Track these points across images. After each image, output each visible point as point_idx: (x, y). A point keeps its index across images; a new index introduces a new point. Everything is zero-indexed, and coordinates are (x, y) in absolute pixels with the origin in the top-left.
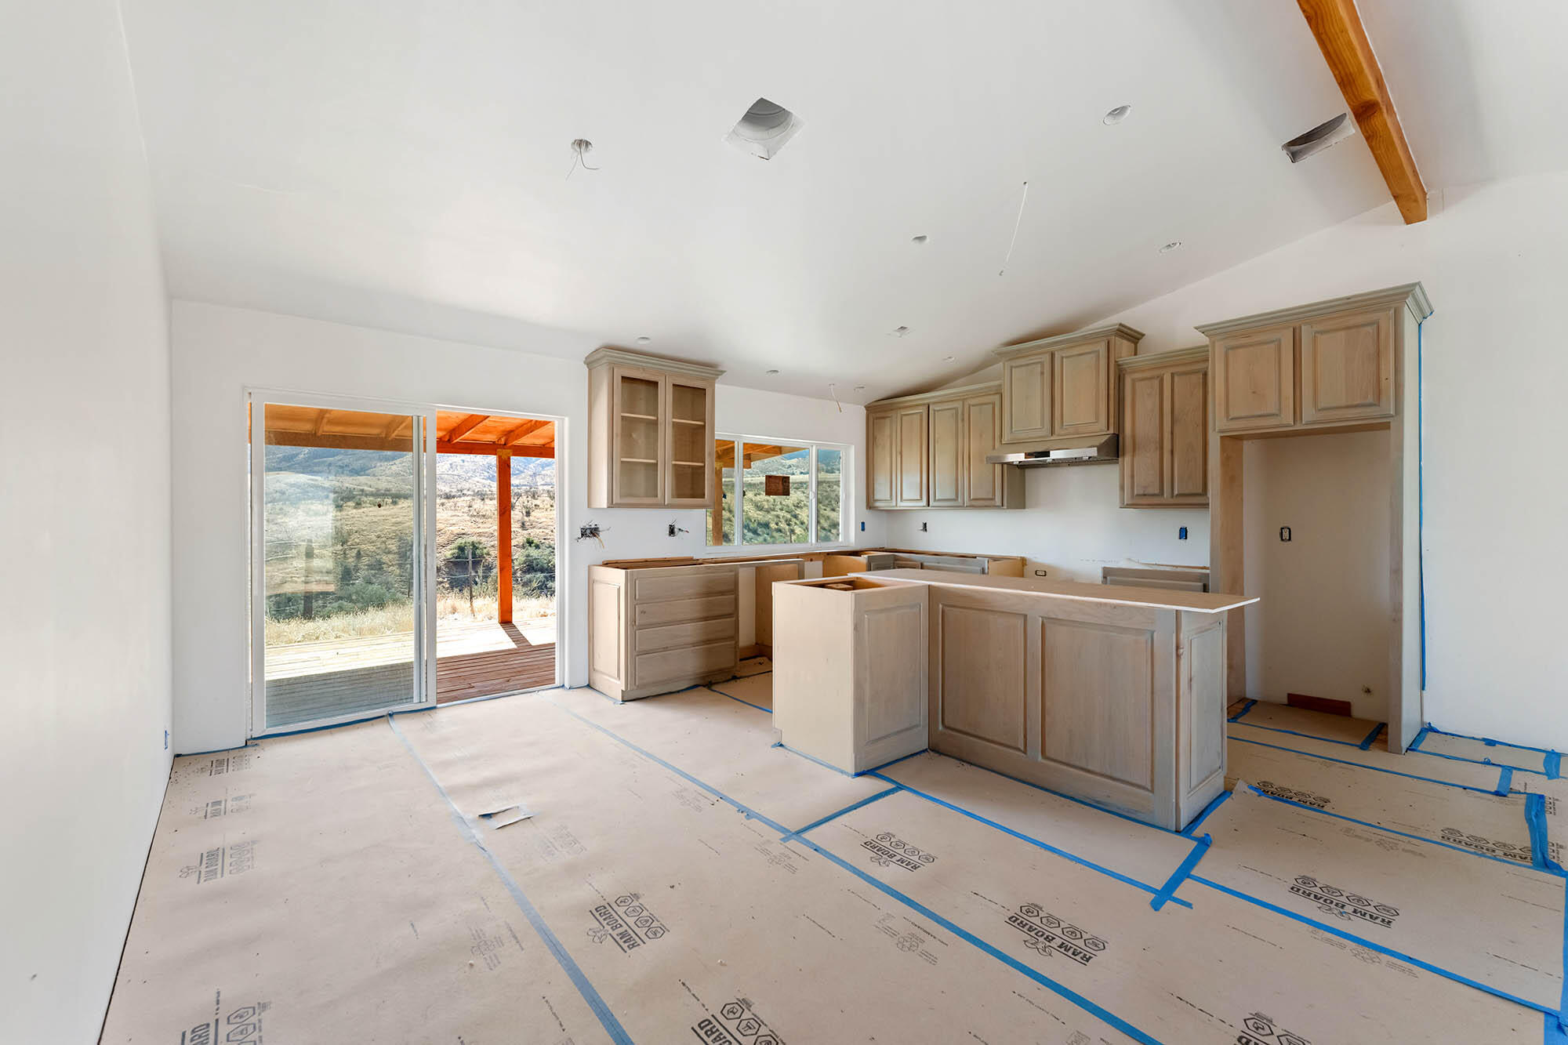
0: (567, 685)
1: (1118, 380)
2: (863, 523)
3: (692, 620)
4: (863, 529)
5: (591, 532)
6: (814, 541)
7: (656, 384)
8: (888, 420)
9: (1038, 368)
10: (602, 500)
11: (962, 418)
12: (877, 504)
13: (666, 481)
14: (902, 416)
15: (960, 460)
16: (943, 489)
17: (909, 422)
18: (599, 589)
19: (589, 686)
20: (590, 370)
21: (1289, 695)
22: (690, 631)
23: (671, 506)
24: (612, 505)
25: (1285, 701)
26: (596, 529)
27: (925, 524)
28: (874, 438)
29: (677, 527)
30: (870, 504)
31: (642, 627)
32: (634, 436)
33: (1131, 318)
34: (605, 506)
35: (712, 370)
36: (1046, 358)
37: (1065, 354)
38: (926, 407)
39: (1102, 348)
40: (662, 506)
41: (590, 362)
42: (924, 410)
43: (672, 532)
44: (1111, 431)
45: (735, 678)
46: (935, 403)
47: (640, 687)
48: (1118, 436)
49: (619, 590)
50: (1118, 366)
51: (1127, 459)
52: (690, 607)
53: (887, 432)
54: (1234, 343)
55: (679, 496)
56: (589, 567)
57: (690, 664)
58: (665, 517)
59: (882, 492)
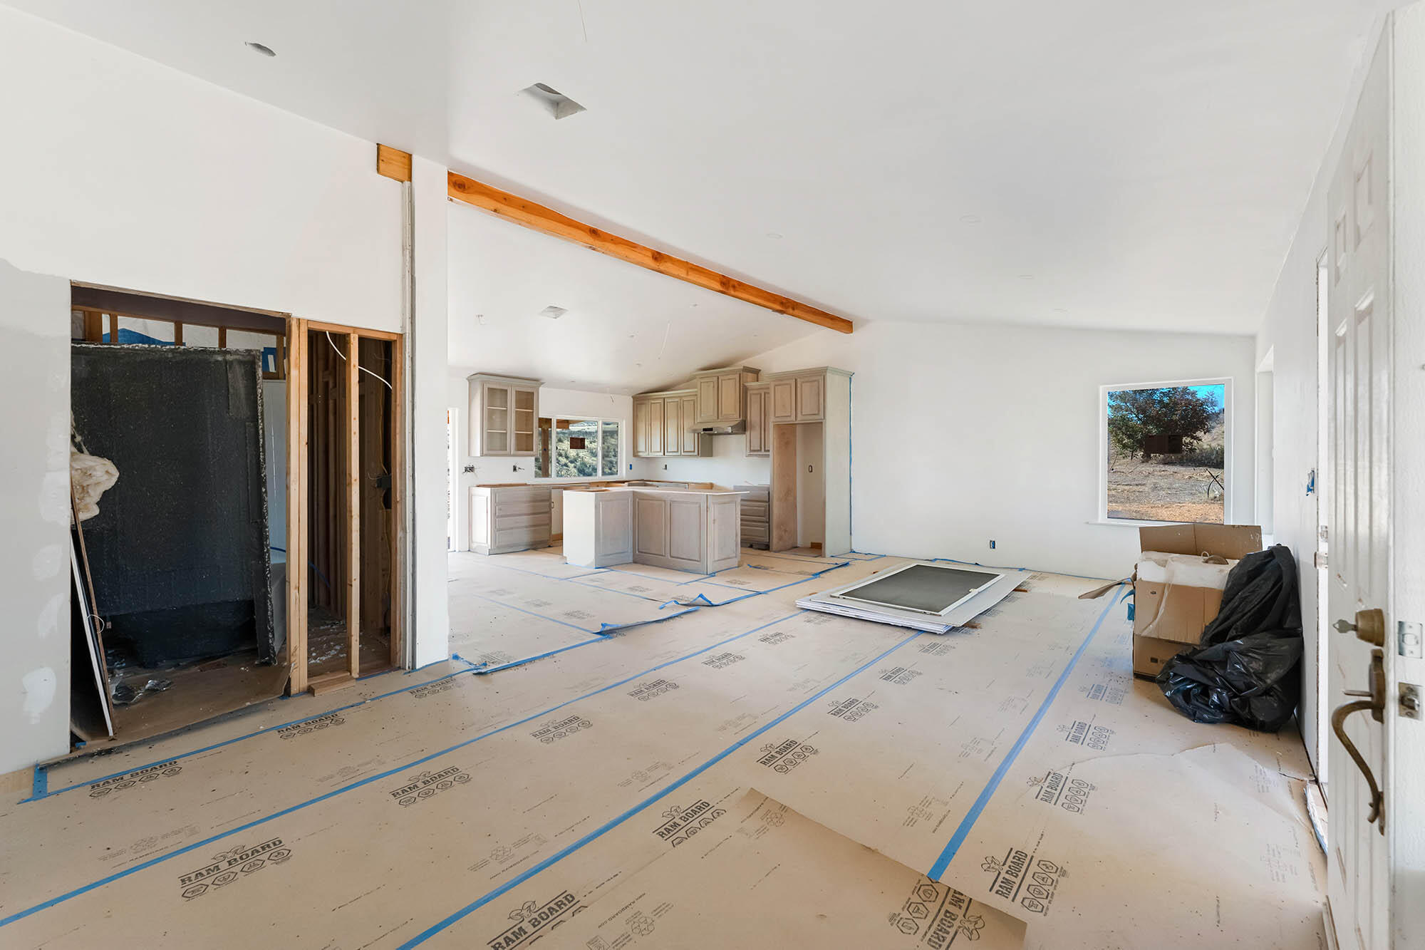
0: (457, 551)
1: (744, 392)
2: (631, 465)
3: (525, 515)
4: (631, 469)
5: (471, 469)
6: (600, 475)
7: (506, 391)
8: (644, 406)
9: (712, 385)
10: (477, 451)
11: (680, 407)
12: (640, 454)
13: (511, 442)
14: (652, 403)
15: (679, 429)
16: (672, 446)
17: (655, 405)
18: (475, 499)
19: (469, 551)
20: (470, 383)
21: (812, 543)
22: (525, 520)
23: (514, 455)
24: (482, 455)
25: (810, 545)
26: (473, 468)
27: (666, 466)
28: (637, 416)
29: (518, 467)
30: (635, 454)
31: (498, 517)
32: (494, 417)
33: (752, 362)
34: (479, 455)
35: (537, 381)
36: (716, 378)
37: (723, 378)
38: (663, 400)
39: (737, 377)
40: (510, 455)
41: (470, 380)
42: (661, 401)
43: (515, 469)
44: (741, 419)
45: (550, 546)
46: (668, 398)
47: (498, 548)
48: (745, 421)
49: (487, 499)
50: (744, 386)
51: (748, 433)
52: (525, 508)
53: (643, 413)
54: (777, 383)
55: (519, 450)
56: (469, 487)
57: (524, 537)
58: (512, 461)
59: (641, 447)
